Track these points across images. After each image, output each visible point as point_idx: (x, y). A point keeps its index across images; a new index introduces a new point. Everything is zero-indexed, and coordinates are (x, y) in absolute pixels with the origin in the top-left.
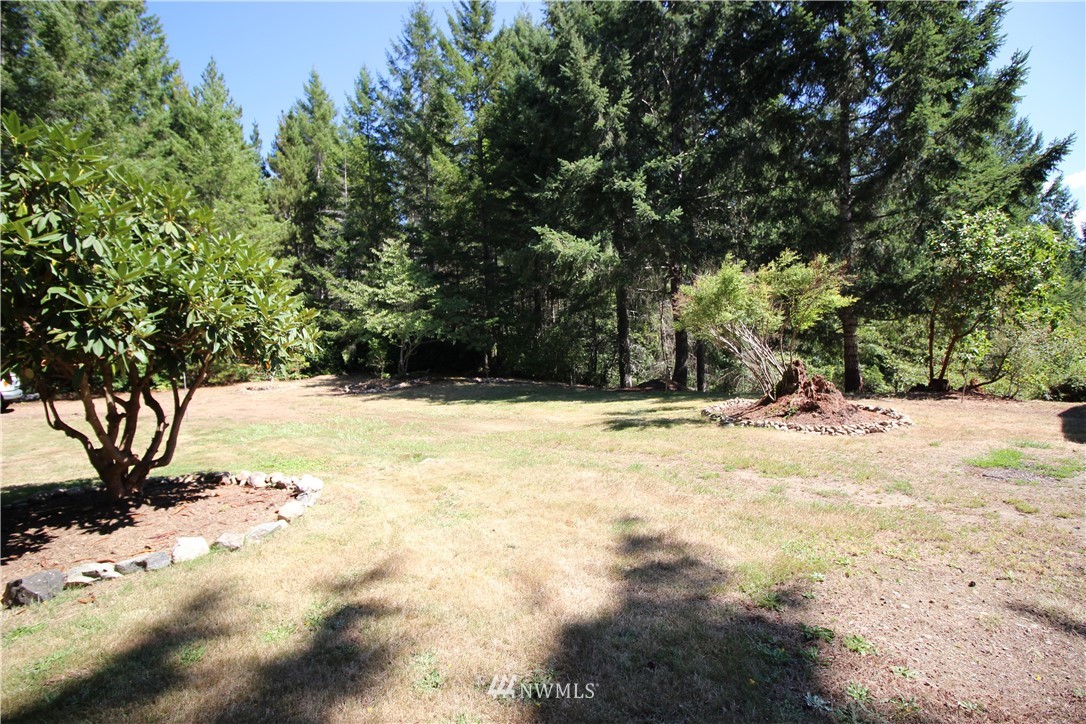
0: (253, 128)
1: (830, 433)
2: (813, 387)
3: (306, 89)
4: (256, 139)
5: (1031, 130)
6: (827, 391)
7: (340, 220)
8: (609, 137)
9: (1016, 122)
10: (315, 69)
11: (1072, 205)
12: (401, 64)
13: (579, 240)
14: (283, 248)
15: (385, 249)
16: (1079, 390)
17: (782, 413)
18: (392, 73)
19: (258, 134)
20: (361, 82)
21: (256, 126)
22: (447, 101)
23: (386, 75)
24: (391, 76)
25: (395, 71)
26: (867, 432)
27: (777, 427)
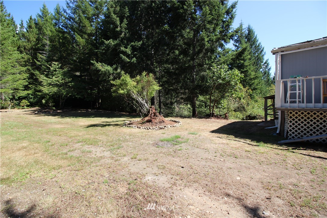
0: (21, 22)
1: (148, 129)
2: (153, 115)
3: (41, 10)
4: (22, 26)
5: (261, 46)
6: (156, 116)
7: (45, 55)
8: (123, 34)
9: (258, 44)
10: (45, 4)
11: (270, 67)
12: (71, 5)
13: (108, 66)
14: (24, 63)
15: (52, 65)
16: (252, 117)
17: (142, 123)
18: (67, 7)
19: (23, 24)
20: (57, 9)
21: (22, 21)
22: (82, 18)
23: (65, 8)
24: (67, 9)
25: (69, 7)
26: (159, 129)
27: (134, 127)
